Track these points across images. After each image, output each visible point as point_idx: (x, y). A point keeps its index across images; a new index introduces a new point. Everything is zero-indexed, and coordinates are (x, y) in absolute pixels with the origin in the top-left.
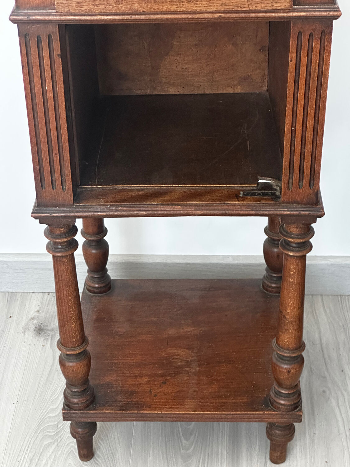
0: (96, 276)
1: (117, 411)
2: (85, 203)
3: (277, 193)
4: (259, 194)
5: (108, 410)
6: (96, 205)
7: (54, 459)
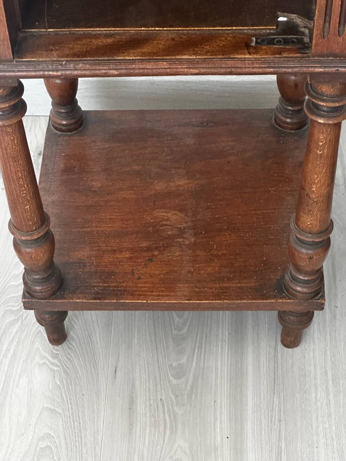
0: (63, 111)
1: (91, 300)
2: (30, 58)
3: (305, 39)
4: (279, 42)
5: (79, 298)
7: (18, 343)
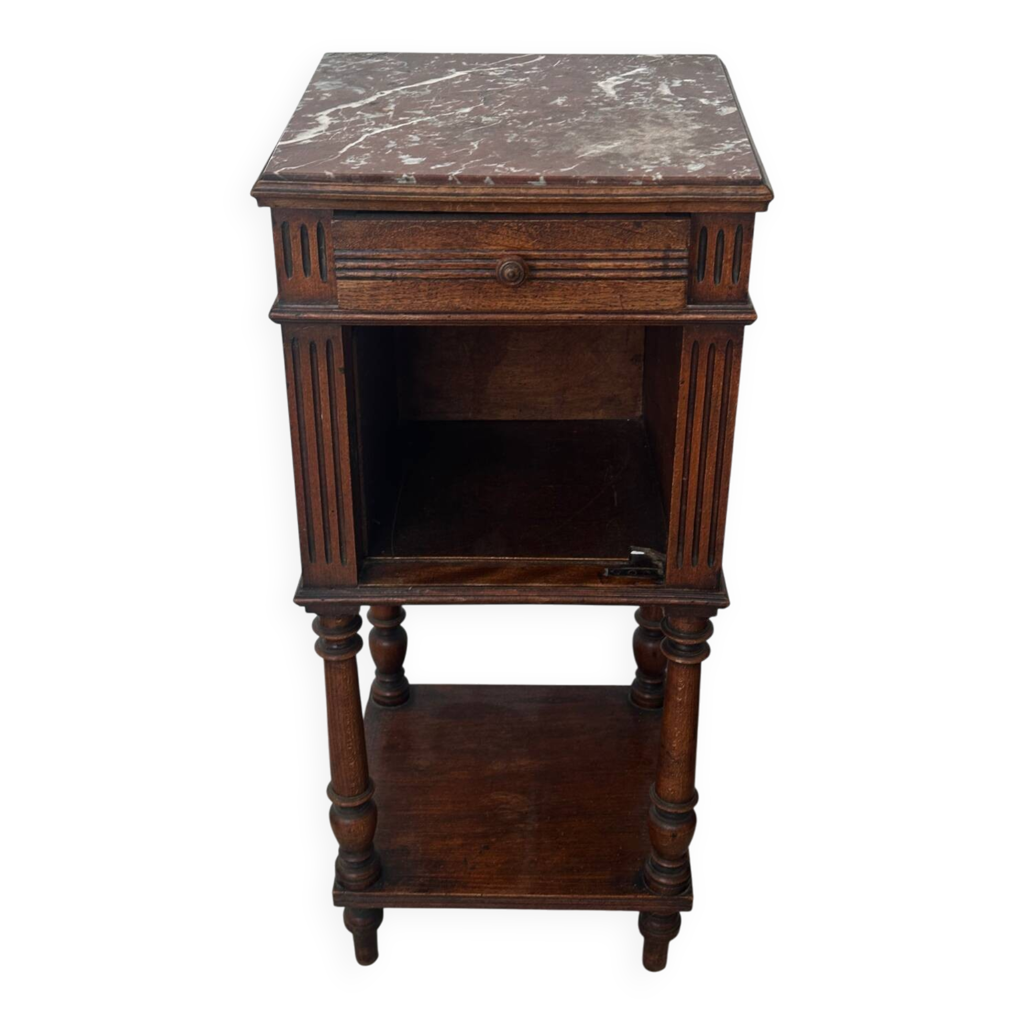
0: (387, 680)
1: (415, 892)
2: (375, 583)
3: (659, 571)
4: (632, 573)
5: (401, 891)
6: (391, 587)
